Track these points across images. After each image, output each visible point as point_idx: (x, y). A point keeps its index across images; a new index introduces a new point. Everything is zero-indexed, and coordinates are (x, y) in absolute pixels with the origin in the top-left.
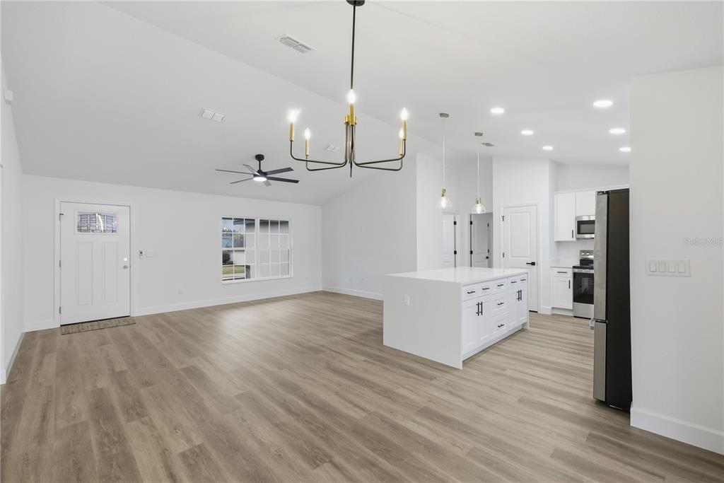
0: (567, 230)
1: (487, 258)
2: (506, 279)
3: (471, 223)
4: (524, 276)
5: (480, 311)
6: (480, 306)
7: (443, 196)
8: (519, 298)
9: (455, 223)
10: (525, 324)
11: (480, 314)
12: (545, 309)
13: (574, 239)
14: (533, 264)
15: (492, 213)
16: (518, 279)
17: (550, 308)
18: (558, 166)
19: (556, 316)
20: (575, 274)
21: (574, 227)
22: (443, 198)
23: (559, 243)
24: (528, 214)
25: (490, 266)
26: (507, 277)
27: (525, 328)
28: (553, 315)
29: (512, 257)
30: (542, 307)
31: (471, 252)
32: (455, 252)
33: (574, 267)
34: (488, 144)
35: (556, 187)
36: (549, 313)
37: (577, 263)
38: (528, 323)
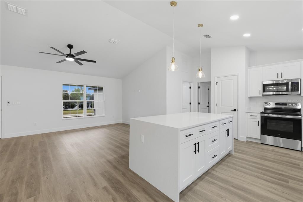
0: (256, 90)
1: (208, 106)
2: (218, 123)
3: (199, 87)
4: (231, 119)
5: (197, 149)
6: (197, 145)
7: (173, 62)
8: (228, 135)
9: (190, 88)
10: (231, 151)
11: (197, 151)
12: (242, 138)
13: (261, 95)
14: (235, 110)
15: (210, 82)
16: (226, 121)
17: (246, 137)
18: (251, 52)
19: (250, 142)
20: (262, 117)
21: (261, 88)
22: (173, 64)
23: (250, 98)
24: (232, 80)
25: (209, 112)
26: (219, 121)
27: (231, 153)
28: (247, 141)
29: (222, 106)
30: (240, 136)
31: (199, 103)
32: (190, 103)
33: (261, 113)
34: (208, 36)
35: (250, 64)
36: (245, 140)
37: (262, 110)
38: (233, 150)
